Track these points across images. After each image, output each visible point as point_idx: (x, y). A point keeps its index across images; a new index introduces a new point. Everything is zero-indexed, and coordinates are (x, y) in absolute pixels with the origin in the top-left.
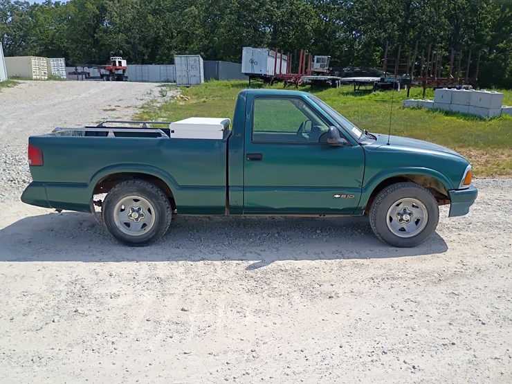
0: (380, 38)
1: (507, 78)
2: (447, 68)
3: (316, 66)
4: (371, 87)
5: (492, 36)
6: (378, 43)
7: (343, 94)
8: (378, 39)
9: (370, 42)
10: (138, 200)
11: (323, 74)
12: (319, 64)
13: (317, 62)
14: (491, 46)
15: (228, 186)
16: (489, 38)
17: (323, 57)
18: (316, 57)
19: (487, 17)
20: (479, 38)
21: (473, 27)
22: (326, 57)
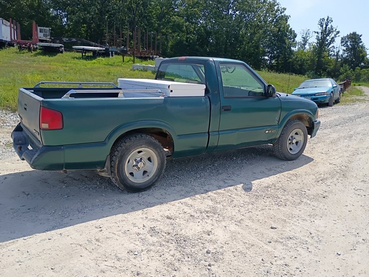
0: (86, 17)
1: (169, 52)
2: (132, 43)
3: (41, 35)
4: (91, 54)
5: (158, 24)
6: (85, 21)
7: (77, 58)
8: (84, 18)
9: (79, 21)
10: (141, 152)
11: (46, 41)
12: (42, 34)
13: (40, 32)
14: (157, 30)
15: (208, 132)
16: (156, 25)
17: (45, 28)
18: (39, 28)
19: (153, 11)
20: (150, 24)
21: (145, 17)
22: (48, 28)
